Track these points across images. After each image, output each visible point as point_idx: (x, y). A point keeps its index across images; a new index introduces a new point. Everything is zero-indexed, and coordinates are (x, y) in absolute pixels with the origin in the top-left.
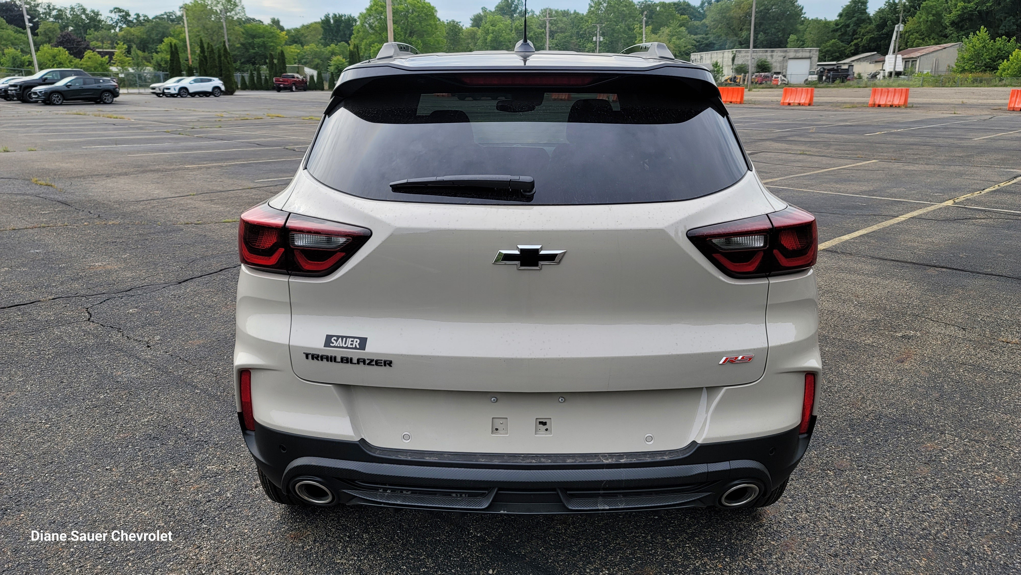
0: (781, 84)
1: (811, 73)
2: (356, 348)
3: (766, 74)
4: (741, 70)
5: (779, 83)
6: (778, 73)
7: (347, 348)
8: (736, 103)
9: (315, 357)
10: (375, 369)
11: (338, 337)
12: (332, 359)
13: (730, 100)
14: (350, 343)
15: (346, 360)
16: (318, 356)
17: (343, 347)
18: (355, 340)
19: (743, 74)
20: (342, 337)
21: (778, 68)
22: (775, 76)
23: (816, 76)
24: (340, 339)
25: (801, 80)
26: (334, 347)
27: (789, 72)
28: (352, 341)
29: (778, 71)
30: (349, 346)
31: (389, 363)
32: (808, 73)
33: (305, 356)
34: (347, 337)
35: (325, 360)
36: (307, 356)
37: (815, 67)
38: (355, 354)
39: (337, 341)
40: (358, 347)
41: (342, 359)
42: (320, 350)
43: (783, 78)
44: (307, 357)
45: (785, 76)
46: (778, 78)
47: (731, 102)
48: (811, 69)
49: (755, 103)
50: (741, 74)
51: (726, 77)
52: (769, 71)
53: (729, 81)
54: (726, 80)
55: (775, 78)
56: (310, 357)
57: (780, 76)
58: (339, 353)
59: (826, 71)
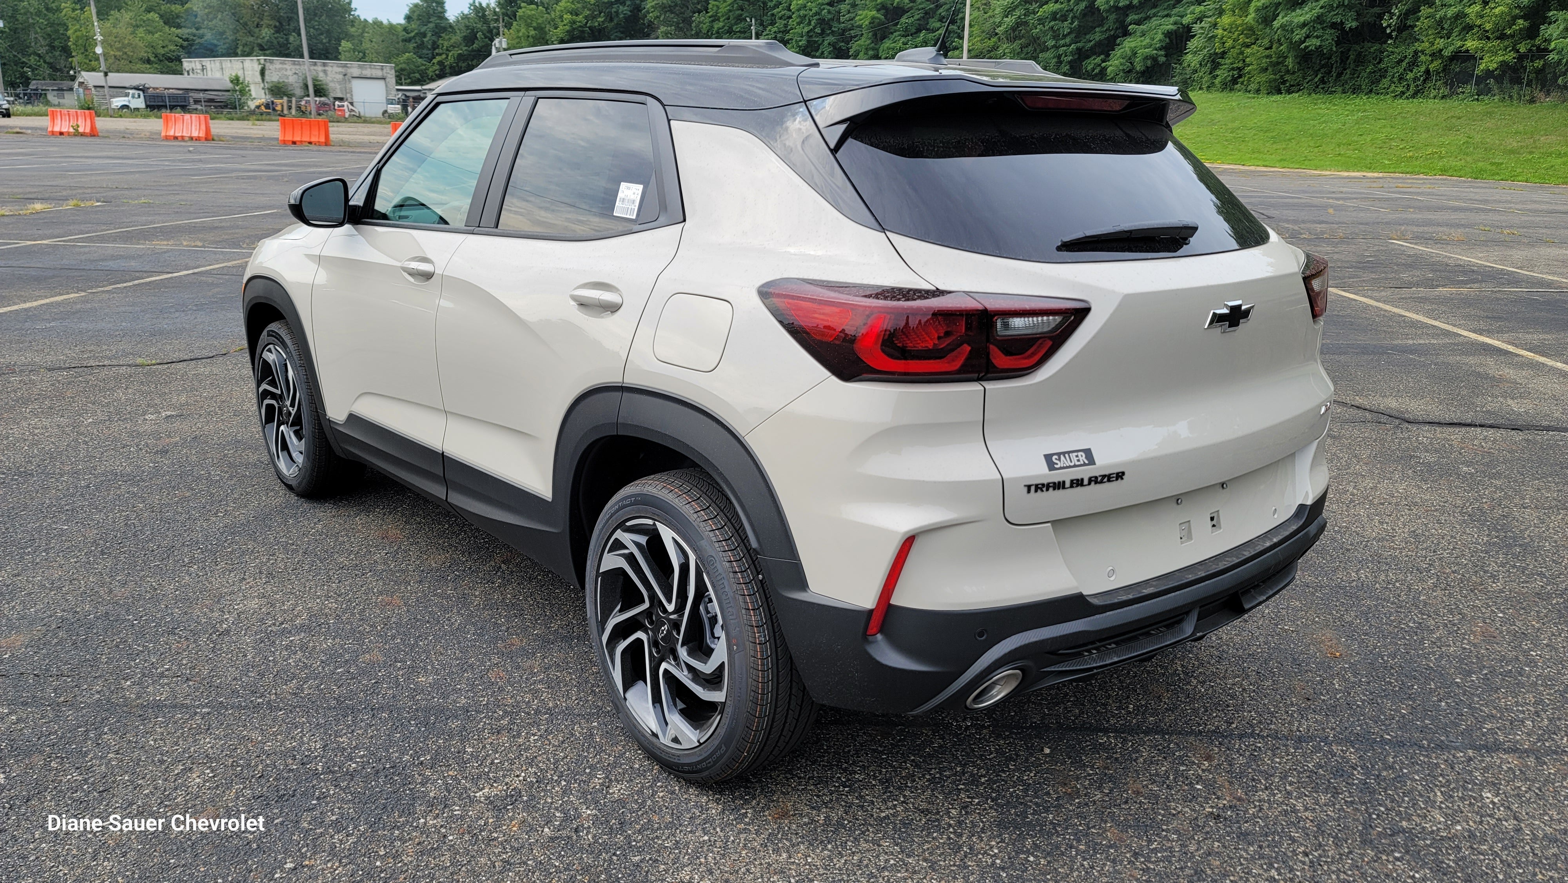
0: (350, 115)
1: (390, 102)
2: (1085, 465)
3: (322, 99)
4: (278, 90)
5: (347, 115)
6: (341, 99)
7: (1075, 466)
8: (319, 144)
9: (1039, 488)
10: (1106, 486)
11: (1059, 454)
12: (1059, 486)
13: (308, 140)
14: (1076, 459)
15: (1078, 483)
16: (1043, 485)
17: (1070, 467)
18: (1080, 454)
19: (285, 98)
20: (1064, 453)
21: (338, 91)
22: (337, 103)
23: (399, 106)
24: (1062, 457)
25: (376, 112)
26: (1061, 468)
27: (355, 99)
28: (1077, 456)
29: (339, 95)
30: (1077, 463)
31: (1120, 476)
32: (384, 101)
33: (1026, 489)
34: (1069, 452)
35: (1051, 489)
36: (1029, 487)
37: (395, 92)
38: (1085, 473)
39: (1059, 459)
40: (1087, 462)
41: (1072, 481)
42: (1045, 476)
43: (351, 107)
44: (1029, 491)
45: (352, 104)
46: (343, 106)
47: (310, 143)
48: (388, 94)
49: (349, 144)
50: (282, 98)
51: (257, 102)
52: (325, 96)
53: (263, 108)
54: (258, 107)
55: (339, 106)
56: (1033, 488)
57: (346, 104)
58: (1066, 476)
59: (411, 100)
